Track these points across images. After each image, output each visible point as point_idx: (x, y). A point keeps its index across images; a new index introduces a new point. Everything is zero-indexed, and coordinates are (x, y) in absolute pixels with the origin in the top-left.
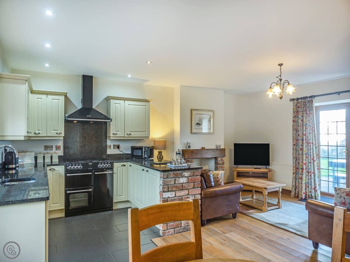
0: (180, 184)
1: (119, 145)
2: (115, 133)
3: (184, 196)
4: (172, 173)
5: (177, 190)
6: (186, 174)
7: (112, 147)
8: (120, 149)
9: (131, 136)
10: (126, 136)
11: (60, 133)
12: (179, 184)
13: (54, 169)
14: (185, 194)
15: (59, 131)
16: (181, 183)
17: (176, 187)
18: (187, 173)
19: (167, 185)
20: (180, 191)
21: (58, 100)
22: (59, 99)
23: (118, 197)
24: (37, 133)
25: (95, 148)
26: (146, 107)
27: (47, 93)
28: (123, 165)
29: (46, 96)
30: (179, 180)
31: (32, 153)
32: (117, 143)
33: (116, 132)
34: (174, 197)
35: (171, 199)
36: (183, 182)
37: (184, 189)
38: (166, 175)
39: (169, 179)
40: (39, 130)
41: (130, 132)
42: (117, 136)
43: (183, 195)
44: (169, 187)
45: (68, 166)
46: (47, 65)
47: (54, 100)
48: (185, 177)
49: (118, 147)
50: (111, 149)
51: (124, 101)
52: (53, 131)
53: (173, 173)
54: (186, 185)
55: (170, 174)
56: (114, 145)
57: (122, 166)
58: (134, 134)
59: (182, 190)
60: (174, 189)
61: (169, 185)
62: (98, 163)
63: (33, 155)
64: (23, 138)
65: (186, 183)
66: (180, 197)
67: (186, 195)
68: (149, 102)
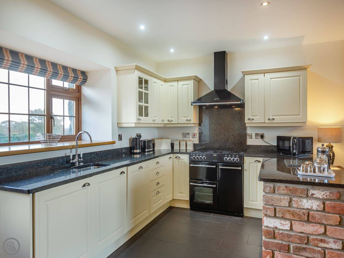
0: (303, 209)
1: (264, 134)
2: (251, 117)
3: (313, 234)
4: (283, 185)
5: (294, 220)
6: (319, 193)
7: (254, 136)
8: (265, 139)
9: (275, 121)
10: (267, 121)
11: (189, 120)
12: (301, 209)
13: (180, 158)
14: (315, 231)
15: (189, 118)
16: (305, 208)
17: (293, 214)
18: (321, 192)
19: (272, 205)
20: (302, 222)
21: (187, 86)
22: (188, 84)
23: (250, 202)
24: (170, 120)
25: (232, 137)
26: (300, 78)
27: (178, 80)
28: (257, 161)
29: (177, 82)
30: (301, 201)
31: (168, 140)
32: (260, 132)
33: (253, 117)
34: (287, 230)
35: (281, 232)
36: (309, 208)
37: (311, 222)
38: (270, 187)
39: (276, 196)
40: (172, 118)
41: (273, 116)
42: (254, 121)
43: (311, 233)
44: (278, 210)
45: (192, 156)
46: (172, 50)
47: (184, 86)
48: (316, 199)
49: (262, 137)
50: (252, 138)
51: (263, 75)
52: (183, 118)
53: (286, 187)
54: (319, 214)
55: (279, 187)
56: (257, 135)
57: (255, 161)
58: (279, 120)
59: (308, 221)
60: (288, 216)
61: (278, 206)
62: (224, 156)
63: (169, 142)
64: (133, 125)
65: (317, 211)
66: (302, 235)
67: (319, 235)
68: (306, 69)
